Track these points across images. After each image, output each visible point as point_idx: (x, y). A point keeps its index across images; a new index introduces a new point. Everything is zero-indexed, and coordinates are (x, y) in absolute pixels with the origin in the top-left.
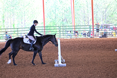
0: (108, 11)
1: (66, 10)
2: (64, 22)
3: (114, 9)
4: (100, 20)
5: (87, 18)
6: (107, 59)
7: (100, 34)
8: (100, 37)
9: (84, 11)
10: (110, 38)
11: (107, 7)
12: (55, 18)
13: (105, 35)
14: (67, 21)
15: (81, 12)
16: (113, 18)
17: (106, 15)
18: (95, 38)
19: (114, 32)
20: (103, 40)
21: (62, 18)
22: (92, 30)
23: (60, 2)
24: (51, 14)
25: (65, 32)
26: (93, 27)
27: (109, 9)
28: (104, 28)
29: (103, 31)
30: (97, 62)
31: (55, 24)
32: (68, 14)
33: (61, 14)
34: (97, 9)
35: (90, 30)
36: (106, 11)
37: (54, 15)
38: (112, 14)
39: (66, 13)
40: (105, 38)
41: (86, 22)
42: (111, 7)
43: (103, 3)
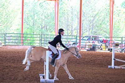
0: (96, 20)
1: (46, 16)
2: (43, 29)
3: (103, 18)
4: (86, 31)
5: (71, 27)
6: (101, 76)
7: (88, 46)
8: (88, 50)
9: (68, 19)
10: (99, 52)
11: (96, 15)
12: (32, 24)
13: (93, 48)
14: (47, 29)
15: (64, 19)
16: (102, 29)
17: (93, 25)
18: (81, 50)
19: (104, 45)
20: (92, 54)
21: (42, 24)
22: (78, 41)
23: (40, 6)
24: (29, 20)
25: (44, 41)
26: (80, 38)
27: (97, 18)
28: (92, 39)
29: (92, 44)
30: (90, 80)
31: (33, 31)
32: (49, 21)
33: (40, 20)
34: (84, 17)
35: (76, 41)
36: (93, 20)
37: (32, 21)
38: (101, 24)
39: (47, 20)
40: (93, 52)
41: (69, 32)
42: (100, 15)
43: (91, 11)
